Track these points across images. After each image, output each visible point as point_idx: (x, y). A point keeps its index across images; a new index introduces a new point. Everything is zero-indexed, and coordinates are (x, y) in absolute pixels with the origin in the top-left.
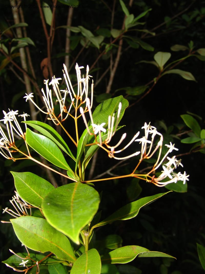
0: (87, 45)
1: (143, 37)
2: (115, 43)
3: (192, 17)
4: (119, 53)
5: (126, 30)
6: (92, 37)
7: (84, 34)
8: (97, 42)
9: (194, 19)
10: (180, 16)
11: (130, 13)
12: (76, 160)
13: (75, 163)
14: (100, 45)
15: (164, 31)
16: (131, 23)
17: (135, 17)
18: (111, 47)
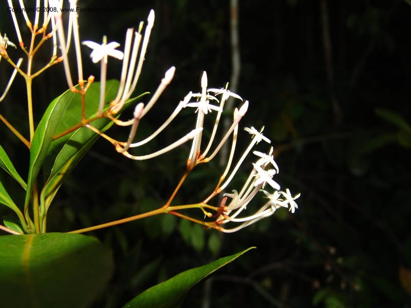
12: (26, 187)
13: (25, 192)
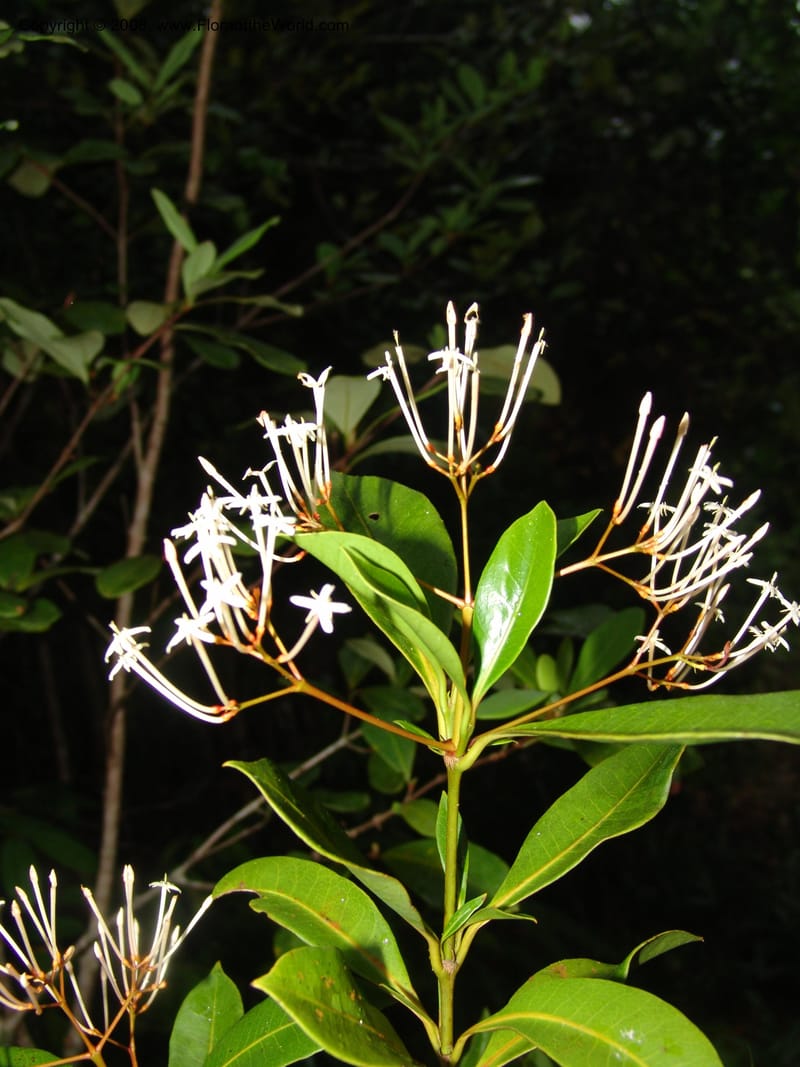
0: (28, 372)
1: (243, 321)
2: (146, 356)
3: (415, 242)
4: (164, 392)
5: (190, 302)
6: (55, 339)
7: (19, 329)
8: (77, 358)
9: (423, 250)
10: (370, 241)
11: (200, 236)
14: (91, 367)
15: (322, 297)
16: (209, 276)
17: (221, 249)
18: (136, 372)
